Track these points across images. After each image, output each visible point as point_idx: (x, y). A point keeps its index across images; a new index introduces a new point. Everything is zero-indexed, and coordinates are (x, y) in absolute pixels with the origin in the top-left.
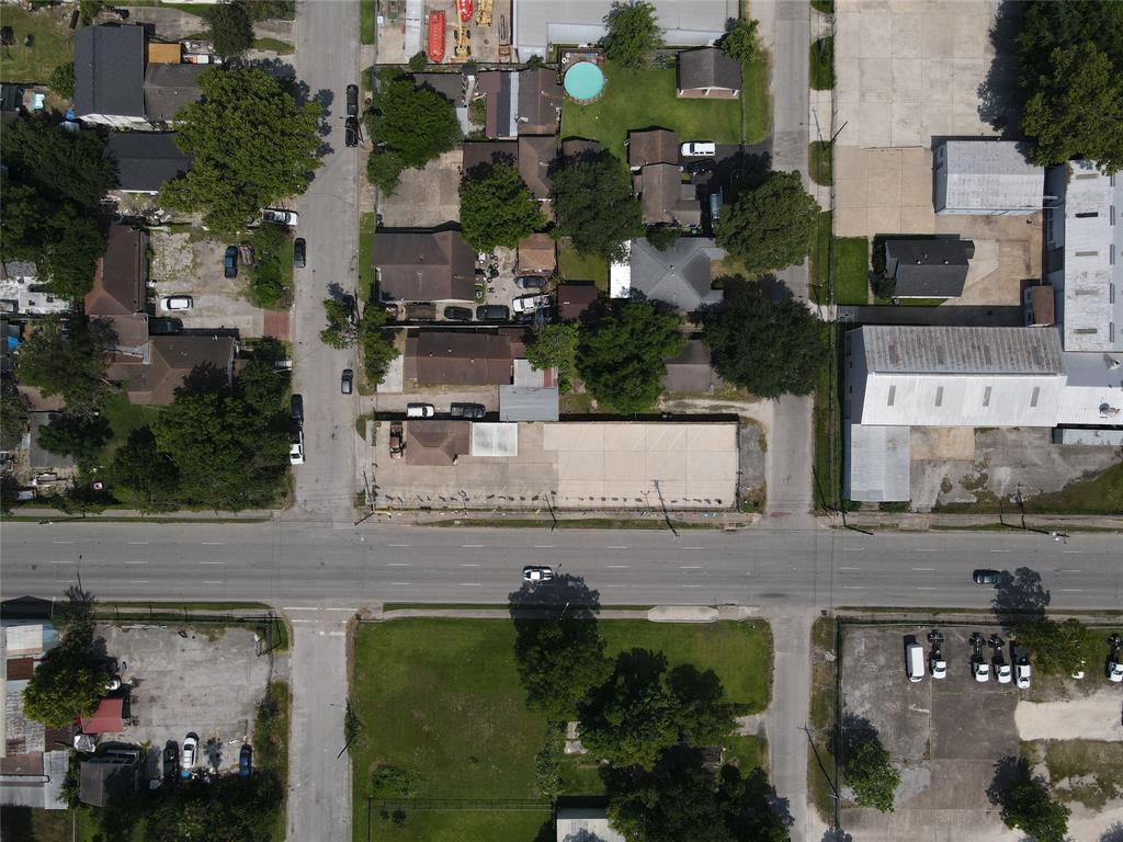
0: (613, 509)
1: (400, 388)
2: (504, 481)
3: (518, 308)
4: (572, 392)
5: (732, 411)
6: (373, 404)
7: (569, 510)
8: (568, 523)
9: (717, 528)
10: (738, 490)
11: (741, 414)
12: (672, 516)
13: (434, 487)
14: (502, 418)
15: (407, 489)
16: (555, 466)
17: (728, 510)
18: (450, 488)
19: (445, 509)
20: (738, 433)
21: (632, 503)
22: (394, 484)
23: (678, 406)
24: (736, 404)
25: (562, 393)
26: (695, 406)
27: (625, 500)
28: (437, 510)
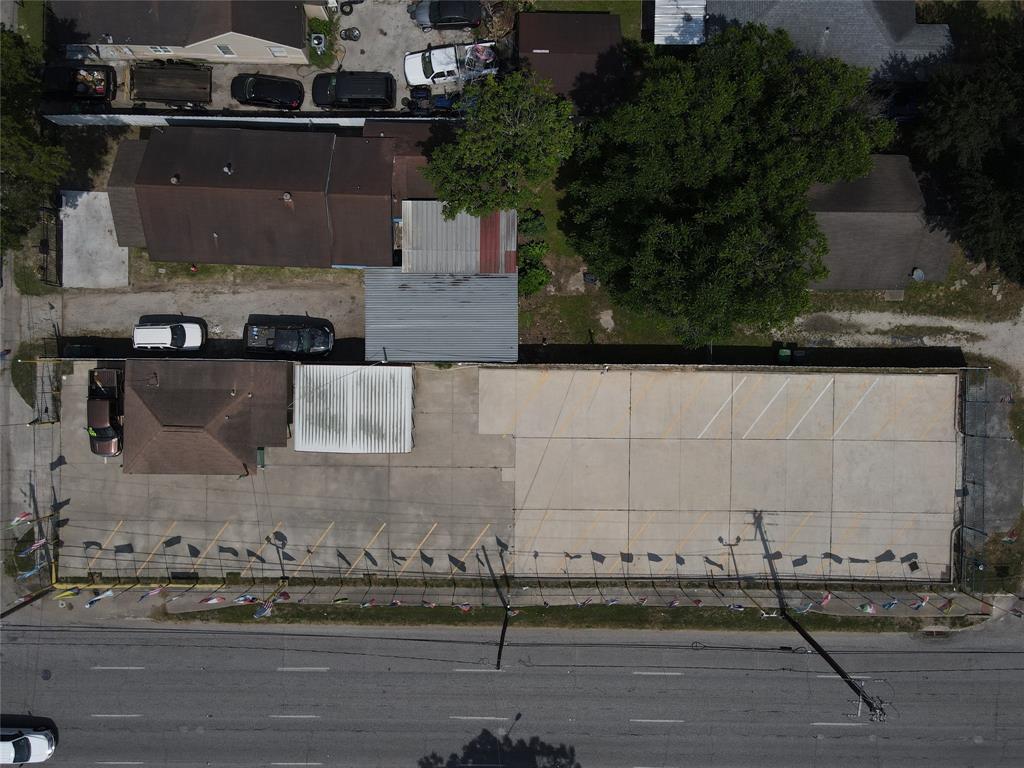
0: (650, 582)
1: (119, 278)
2: (380, 512)
3: (417, 77)
4: (552, 289)
5: (948, 342)
6: (55, 315)
7: (539, 583)
8: (539, 615)
9: (903, 628)
10: (959, 536)
11: (968, 348)
12: (795, 601)
13: (207, 524)
14: (371, 351)
15: (138, 529)
16: (507, 475)
17: (933, 586)
18: (246, 528)
19: (233, 579)
20: (962, 394)
21: (695, 568)
22: (106, 516)
23: (813, 327)
24: (959, 324)
25: (525, 292)
26: (857, 329)
27: (680, 561)
28: (214, 580)
